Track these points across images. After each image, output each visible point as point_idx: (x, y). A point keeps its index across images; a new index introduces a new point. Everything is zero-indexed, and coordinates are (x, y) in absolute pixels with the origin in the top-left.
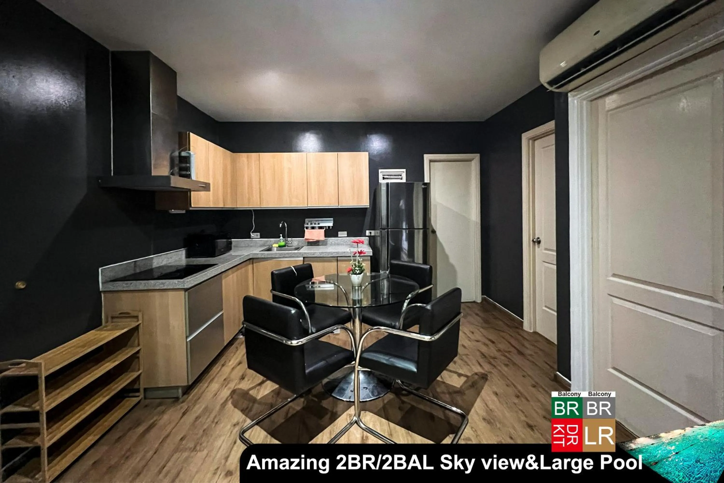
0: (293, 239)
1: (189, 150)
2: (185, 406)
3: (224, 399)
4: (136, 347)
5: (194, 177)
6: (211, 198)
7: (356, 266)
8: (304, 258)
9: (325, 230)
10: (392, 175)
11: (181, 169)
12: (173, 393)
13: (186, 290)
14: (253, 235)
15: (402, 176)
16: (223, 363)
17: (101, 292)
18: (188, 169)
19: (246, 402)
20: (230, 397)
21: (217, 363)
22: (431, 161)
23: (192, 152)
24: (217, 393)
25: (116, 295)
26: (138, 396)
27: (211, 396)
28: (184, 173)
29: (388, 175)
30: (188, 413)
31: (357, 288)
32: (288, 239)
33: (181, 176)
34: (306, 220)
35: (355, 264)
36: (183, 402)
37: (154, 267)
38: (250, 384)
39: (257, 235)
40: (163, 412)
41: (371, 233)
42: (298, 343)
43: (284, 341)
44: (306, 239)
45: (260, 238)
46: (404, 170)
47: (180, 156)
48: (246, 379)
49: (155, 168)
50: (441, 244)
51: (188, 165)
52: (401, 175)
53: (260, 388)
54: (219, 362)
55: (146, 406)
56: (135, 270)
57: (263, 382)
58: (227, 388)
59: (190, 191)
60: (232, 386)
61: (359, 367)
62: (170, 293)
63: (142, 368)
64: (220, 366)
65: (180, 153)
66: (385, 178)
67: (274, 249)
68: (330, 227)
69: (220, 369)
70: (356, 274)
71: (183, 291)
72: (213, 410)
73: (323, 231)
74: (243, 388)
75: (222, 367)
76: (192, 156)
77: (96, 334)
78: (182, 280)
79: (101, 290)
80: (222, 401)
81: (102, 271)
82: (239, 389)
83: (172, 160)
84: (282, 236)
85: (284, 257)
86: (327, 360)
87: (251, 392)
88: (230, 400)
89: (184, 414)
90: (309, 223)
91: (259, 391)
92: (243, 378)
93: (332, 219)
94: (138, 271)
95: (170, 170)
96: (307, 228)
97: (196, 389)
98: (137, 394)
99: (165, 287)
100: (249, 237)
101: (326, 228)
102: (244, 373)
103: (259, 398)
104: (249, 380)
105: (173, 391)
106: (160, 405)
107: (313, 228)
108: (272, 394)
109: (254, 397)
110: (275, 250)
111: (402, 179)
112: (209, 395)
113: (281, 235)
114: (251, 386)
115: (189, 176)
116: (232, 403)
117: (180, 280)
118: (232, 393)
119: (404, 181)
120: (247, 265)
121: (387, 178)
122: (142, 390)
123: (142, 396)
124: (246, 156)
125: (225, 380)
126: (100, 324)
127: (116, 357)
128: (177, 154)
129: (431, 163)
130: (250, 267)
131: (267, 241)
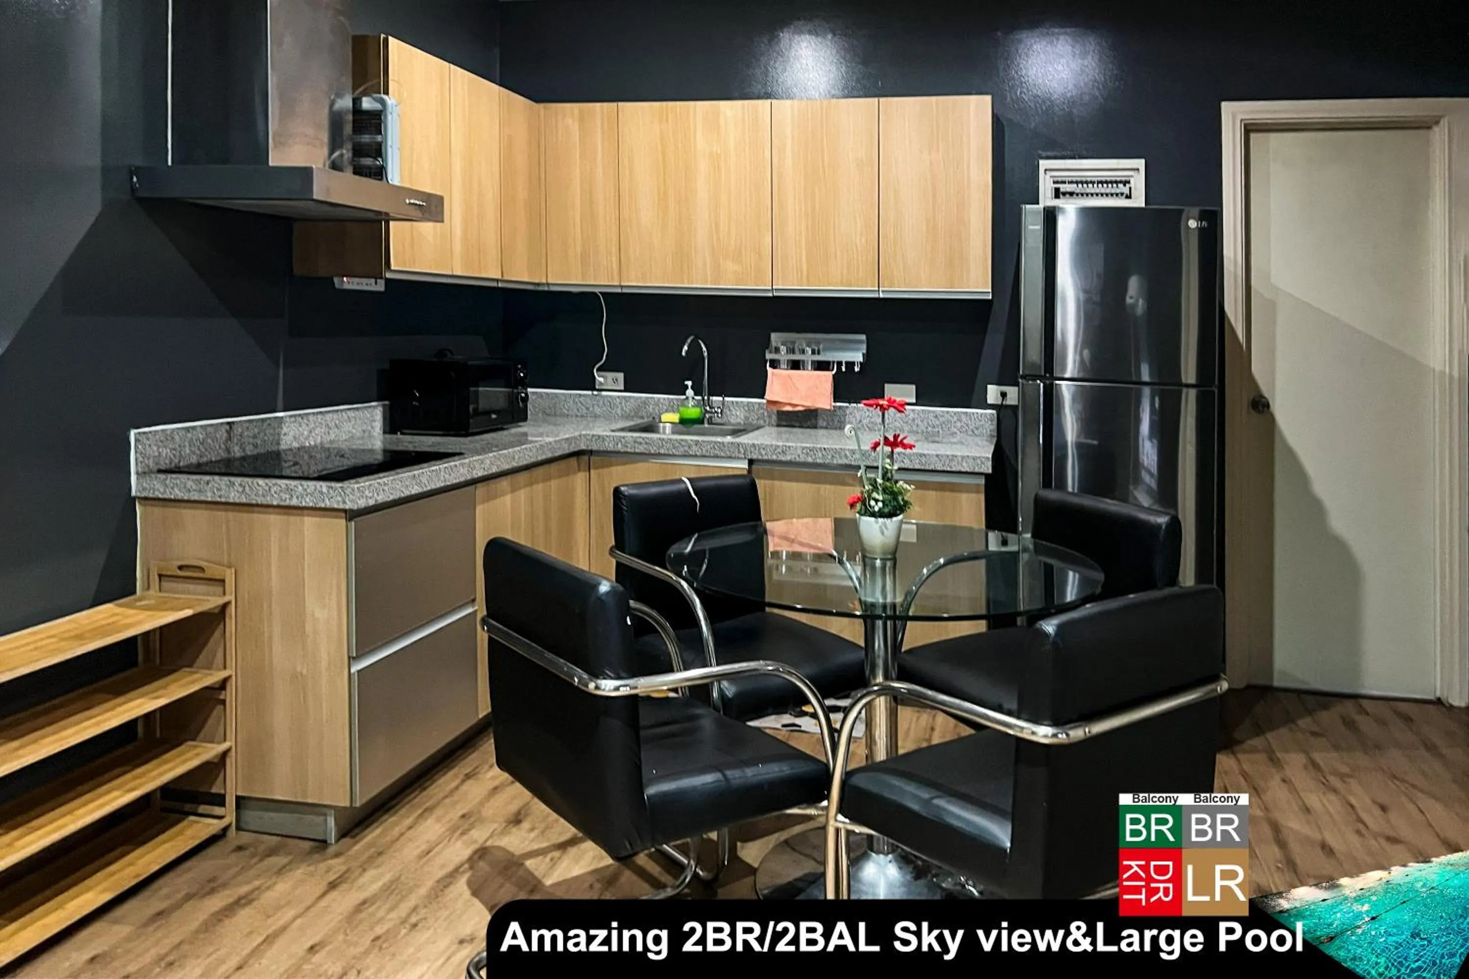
0: (727, 399)
1: (386, 92)
2: (337, 866)
3: (451, 868)
4: (219, 670)
5: (394, 176)
6: (458, 247)
7: (875, 487)
8: (751, 462)
9: (834, 376)
10: (1093, 183)
11: (359, 151)
12: (310, 825)
13: (351, 515)
14: (601, 380)
15: (1132, 185)
16: (467, 771)
17: (134, 498)
18: (378, 151)
19: (508, 885)
20: (466, 866)
21: (452, 768)
22: (1249, 129)
23: (390, 100)
24: (434, 848)
25: (171, 511)
26: (220, 817)
27: (417, 852)
28: (367, 161)
29: (1077, 183)
30: (345, 886)
31: (878, 562)
32: (715, 398)
33: (359, 171)
34: (774, 336)
35: (876, 481)
36: (337, 855)
37: (283, 447)
38: (533, 841)
39: (615, 381)
40: (280, 871)
41: (1004, 395)
42: (617, 689)
43: (576, 680)
44: (769, 402)
45: (626, 390)
46: (1140, 163)
47: (357, 110)
48: (526, 825)
49: (278, 144)
50: (1291, 454)
51: (379, 138)
52: (1125, 183)
53: (559, 858)
54: (461, 765)
55: (240, 848)
56: (228, 450)
57: (572, 842)
58: (465, 837)
59: (388, 219)
60: (479, 835)
61: (840, 817)
62: (309, 521)
63: (231, 734)
64: (461, 777)
65: (356, 101)
66: (1064, 194)
67: (664, 428)
68: (853, 364)
69: (457, 788)
70: (873, 515)
71: (341, 518)
72: (411, 891)
73: (827, 377)
74: (511, 849)
75: (463, 781)
76: (389, 109)
77: (117, 614)
78: (339, 485)
79: (133, 493)
80: (441, 874)
81: (136, 440)
82: (499, 848)
83: (336, 122)
84: (692, 388)
85: (686, 456)
86: (728, 773)
87: (529, 863)
88: (464, 872)
89: (333, 886)
90: (783, 349)
91: (554, 862)
92: (516, 820)
93: (863, 337)
94: (237, 452)
95: (332, 152)
96: (775, 364)
97: (377, 827)
98: (218, 810)
99: (294, 502)
100: (591, 385)
101: (839, 368)
102: (524, 806)
103: (548, 882)
104: (532, 829)
105: (310, 818)
106: (272, 852)
107: (796, 365)
108: (591, 879)
109: (535, 877)
110: (668, 431)
111: (1129, 197)
112: (410, 850)
113: (689, 383)
114: (536, 846)
115: (379, 173)
116: (469, 883)
117: (333, 484)
118: (476, 857)
119: (1139, 201)
120: (567, 473)
121: (1071, 194)
122: (231, 801)
123: (230, 818)
124: (576, 112)
125: (463, 816)
126: (134, 592)
127: (164, 687)
128: (345, 103)
129: (1253, 136)
130: (580, 479)
131: (645, 403)
